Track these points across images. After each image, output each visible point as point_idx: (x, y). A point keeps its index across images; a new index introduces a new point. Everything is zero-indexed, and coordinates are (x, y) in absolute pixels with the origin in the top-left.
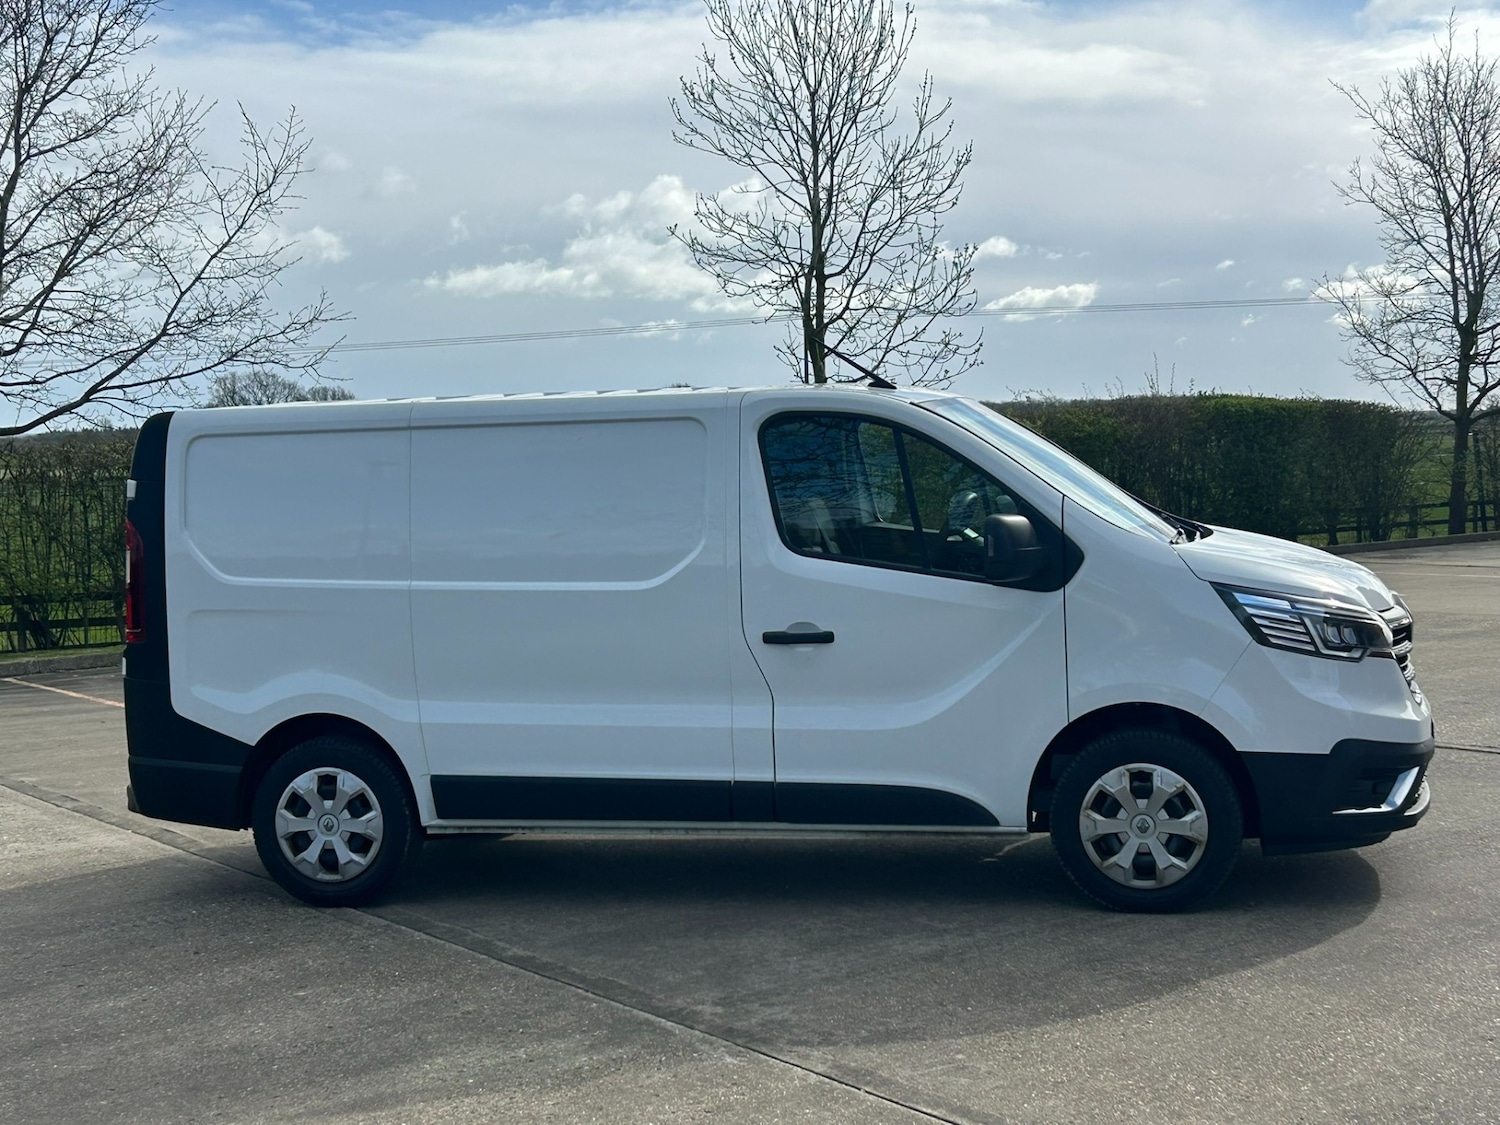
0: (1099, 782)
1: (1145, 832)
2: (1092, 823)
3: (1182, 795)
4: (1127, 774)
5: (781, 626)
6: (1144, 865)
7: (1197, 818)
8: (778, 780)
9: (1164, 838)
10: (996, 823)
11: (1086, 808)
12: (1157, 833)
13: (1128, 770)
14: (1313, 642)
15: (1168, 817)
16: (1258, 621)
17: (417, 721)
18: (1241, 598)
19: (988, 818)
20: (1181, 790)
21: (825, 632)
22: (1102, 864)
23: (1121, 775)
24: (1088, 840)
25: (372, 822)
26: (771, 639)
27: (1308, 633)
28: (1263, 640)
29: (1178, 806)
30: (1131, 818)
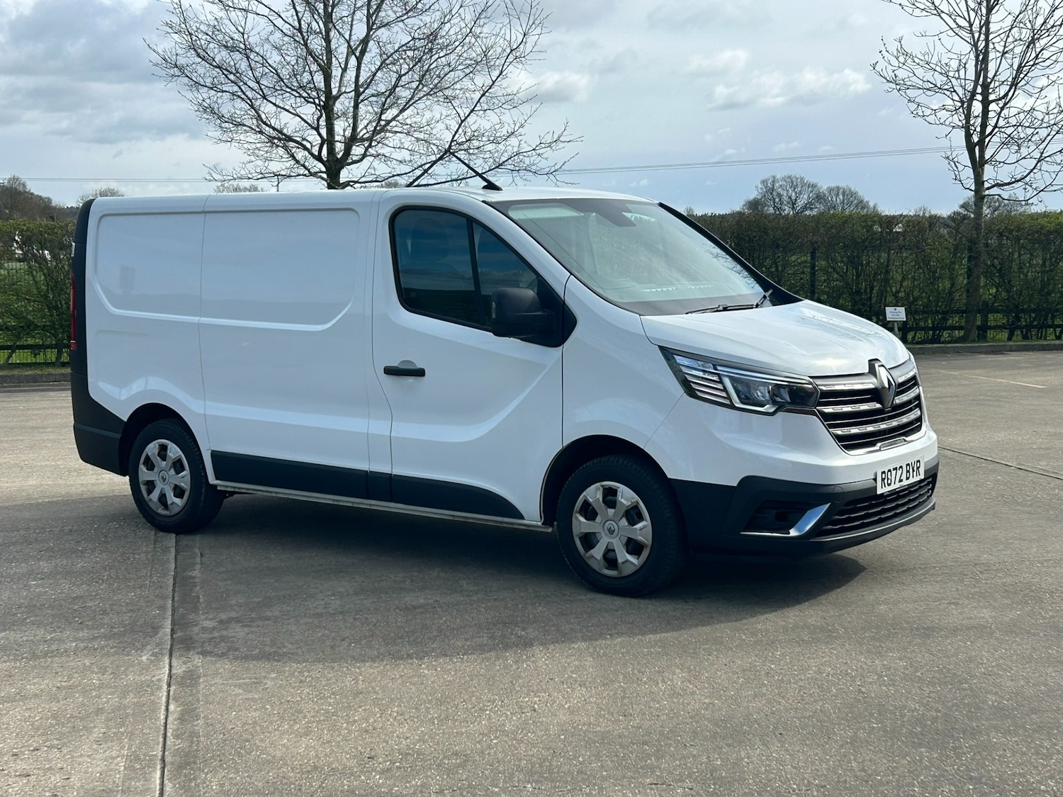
0: (584, 493)
1: (612, 534)
2: (580, 524)
3: (635, 508)
4: (601, 489)
5: (394, 363)
6: (610, 559)
7: (645, 527)
8: (393, 473)
9: (625, 540)
10: (522, 517)
11: (576, 512)
12: (619, 536)
13: (602, 486)
14: (729, 398)
15: (627, 524)
16: (689, 378)
17: (203, 412)
18: (679, 359)
19: (515, 513)
20: (635, 504)
21: (420, 369)
22: (585, 555)
23: (597, 489)
24: (576, 536)
25: (185, 479)
26: (389, 371)
27: (725, 390)
28: (691, 392)
29: (633, 515)
30: (604, 522)
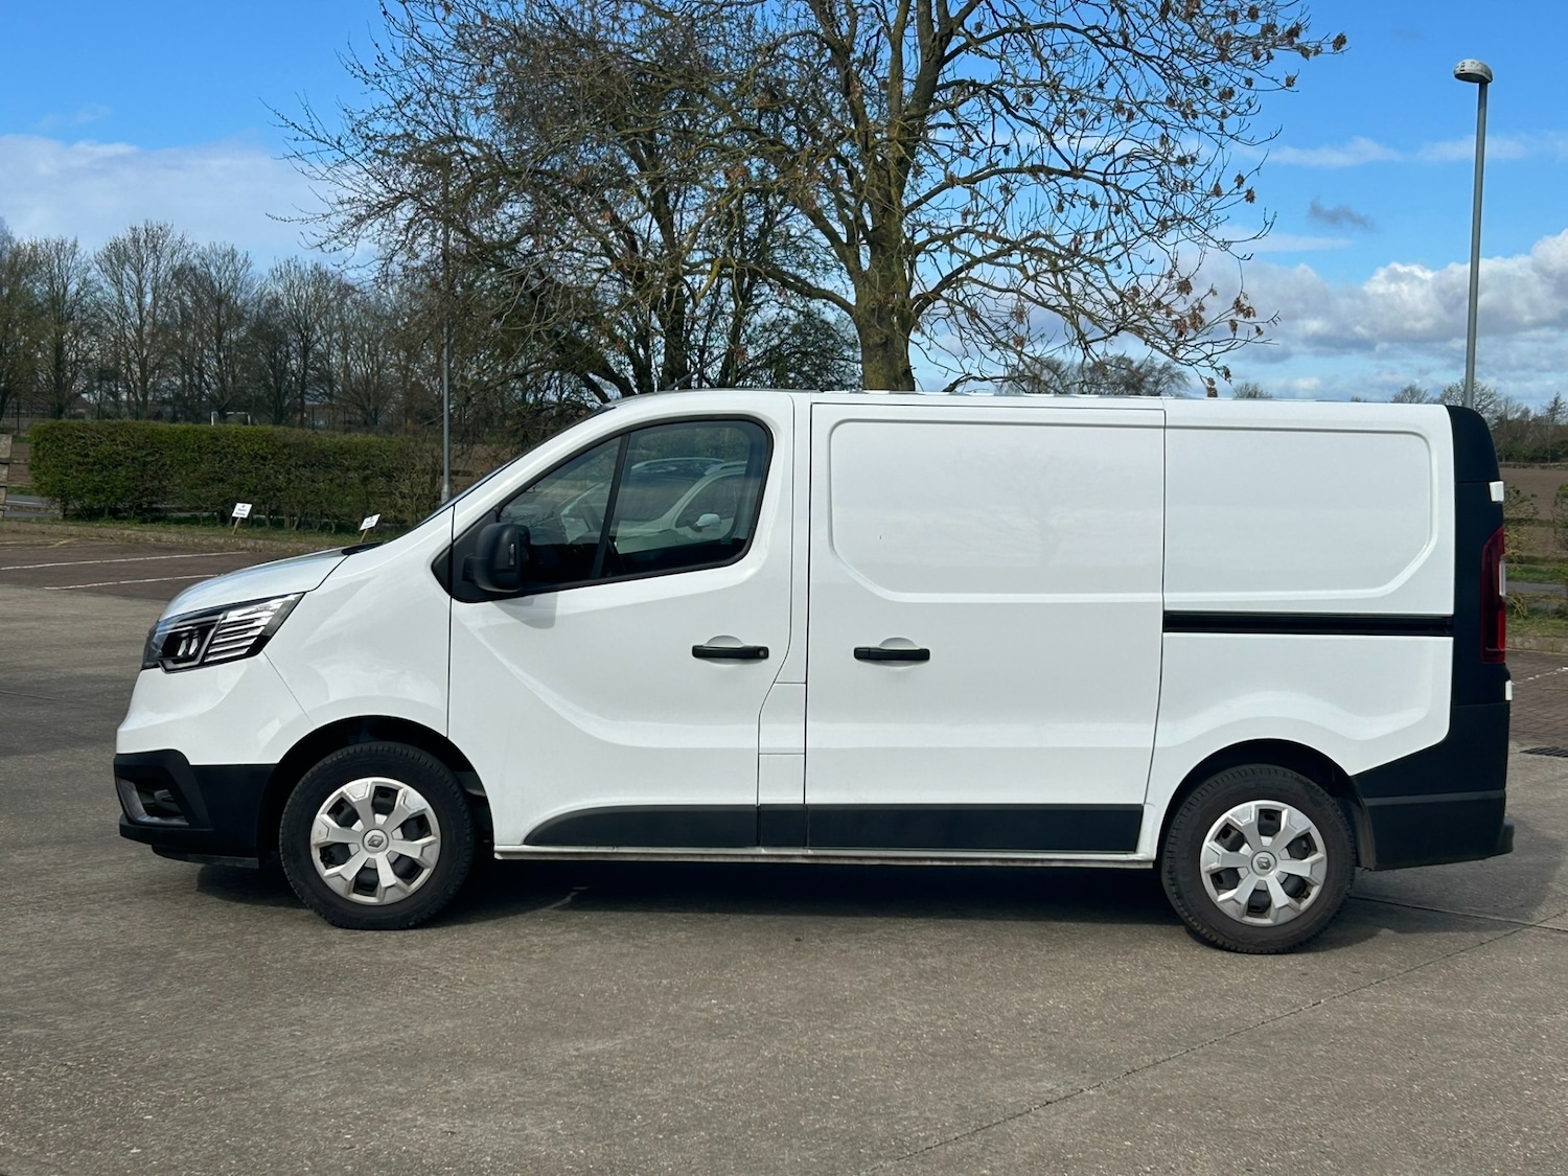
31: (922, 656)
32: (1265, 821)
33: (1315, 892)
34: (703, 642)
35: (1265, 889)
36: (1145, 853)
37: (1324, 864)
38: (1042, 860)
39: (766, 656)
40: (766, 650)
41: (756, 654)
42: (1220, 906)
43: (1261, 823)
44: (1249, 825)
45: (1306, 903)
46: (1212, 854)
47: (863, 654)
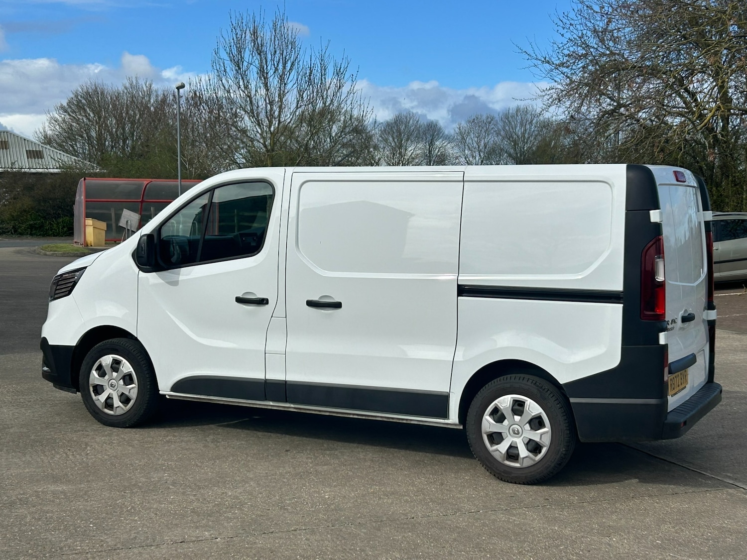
31: (338, 305)
32: (516, 407)
33: (544, 450)
34: (240, 295)
35: (516, 446)
36: (453, 420)
37: (550, 434)
38: (407, 420)
39: (267, 303)
40: (267, 300)
41: (263, 302)
42: (492, 453)
43: (515, 407)
44: (506, 408)
45: (540, 456)
46: (488, 423)
47: (310, 304)
